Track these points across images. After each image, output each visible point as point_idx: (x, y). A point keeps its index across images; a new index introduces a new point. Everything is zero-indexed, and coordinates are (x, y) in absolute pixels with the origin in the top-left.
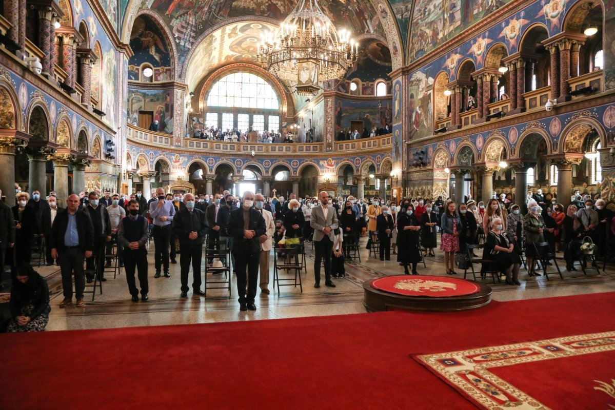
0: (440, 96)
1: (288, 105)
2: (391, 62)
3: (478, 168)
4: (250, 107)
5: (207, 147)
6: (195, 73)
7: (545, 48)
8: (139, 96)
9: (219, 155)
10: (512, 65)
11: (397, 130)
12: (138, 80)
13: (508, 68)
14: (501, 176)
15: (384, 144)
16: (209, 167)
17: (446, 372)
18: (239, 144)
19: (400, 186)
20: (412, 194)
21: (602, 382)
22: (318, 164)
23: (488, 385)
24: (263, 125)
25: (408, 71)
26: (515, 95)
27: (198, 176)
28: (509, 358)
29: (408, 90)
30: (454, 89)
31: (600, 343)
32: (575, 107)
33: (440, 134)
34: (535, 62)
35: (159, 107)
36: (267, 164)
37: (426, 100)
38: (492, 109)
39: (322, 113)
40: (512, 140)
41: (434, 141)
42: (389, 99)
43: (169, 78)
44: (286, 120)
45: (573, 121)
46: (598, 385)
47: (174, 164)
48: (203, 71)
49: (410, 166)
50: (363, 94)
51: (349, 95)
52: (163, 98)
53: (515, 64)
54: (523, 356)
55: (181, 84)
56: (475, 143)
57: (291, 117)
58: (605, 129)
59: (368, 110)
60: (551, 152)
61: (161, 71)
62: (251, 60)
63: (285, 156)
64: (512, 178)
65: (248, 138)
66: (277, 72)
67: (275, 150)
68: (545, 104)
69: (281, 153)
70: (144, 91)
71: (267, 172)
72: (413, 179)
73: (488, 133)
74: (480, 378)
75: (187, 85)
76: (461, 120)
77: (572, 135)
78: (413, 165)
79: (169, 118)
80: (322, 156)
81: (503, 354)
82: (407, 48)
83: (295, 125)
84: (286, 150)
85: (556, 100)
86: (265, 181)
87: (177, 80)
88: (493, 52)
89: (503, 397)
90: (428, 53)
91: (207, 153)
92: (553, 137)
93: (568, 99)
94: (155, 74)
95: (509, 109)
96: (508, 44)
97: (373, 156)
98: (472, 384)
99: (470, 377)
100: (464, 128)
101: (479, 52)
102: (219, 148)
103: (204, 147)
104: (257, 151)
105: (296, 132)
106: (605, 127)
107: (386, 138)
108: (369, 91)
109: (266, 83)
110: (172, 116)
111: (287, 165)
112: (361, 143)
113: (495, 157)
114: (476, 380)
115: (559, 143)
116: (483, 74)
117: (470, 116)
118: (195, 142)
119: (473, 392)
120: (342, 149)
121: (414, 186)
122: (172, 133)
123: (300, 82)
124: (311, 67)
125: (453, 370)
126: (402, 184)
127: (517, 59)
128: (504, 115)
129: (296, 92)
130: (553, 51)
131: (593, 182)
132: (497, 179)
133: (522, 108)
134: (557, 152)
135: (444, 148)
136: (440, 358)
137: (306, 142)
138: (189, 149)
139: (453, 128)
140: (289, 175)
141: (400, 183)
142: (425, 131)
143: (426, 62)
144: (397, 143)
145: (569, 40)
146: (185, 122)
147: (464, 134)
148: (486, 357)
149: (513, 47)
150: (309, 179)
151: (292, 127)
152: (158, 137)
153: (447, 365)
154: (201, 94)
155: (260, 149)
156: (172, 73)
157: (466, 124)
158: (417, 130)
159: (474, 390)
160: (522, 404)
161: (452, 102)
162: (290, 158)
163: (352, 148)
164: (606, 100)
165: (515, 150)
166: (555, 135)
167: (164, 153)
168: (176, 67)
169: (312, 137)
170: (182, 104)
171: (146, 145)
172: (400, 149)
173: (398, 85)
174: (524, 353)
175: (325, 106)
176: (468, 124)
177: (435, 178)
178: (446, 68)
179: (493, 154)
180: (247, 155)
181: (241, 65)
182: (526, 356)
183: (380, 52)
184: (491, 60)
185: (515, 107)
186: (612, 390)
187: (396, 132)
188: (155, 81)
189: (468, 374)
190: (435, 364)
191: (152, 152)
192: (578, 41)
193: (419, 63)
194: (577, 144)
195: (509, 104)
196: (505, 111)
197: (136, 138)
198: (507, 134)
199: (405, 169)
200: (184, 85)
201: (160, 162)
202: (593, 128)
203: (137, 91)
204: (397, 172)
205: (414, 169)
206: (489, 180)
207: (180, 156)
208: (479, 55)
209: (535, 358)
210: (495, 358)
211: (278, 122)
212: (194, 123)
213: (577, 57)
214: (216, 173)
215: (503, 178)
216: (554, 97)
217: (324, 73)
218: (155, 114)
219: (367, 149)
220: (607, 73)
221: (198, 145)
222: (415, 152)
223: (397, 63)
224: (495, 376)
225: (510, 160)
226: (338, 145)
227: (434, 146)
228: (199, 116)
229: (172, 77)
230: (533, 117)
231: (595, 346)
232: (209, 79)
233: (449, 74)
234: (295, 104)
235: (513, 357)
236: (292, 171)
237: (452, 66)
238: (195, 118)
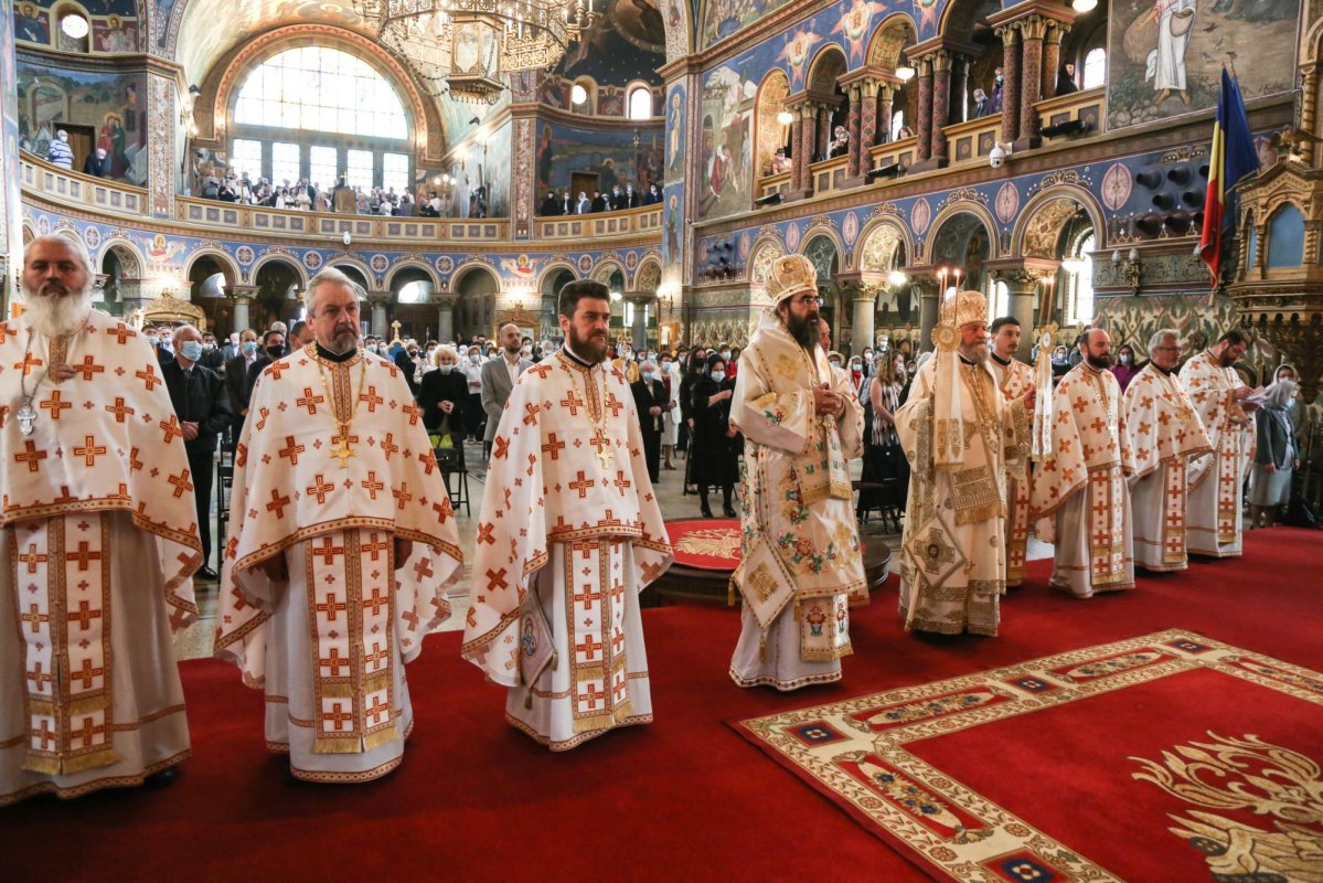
0: (768, 124)
1: (430, 130)
2: (664, 43)
3: (846, 283)
4: (341, 131)
5: (234, 221)
6: (201, 41)
7: (993, 30)
8: (55, 87)
9: (266, 241)
10: (924, 65)
11: (674, 197)
12: (48, 42)
13: (916, 70)
14: (889, 302)
15: (644, 226)
16: (241, 267)
17: (811, 761)
18: (313, 217)
19: (676, 319)
20: (703, 337)
21: (1145, 761)
22: (497, 266)
23: (910, 790)
24: (370, 174)
25: (701, 65)
26: (929, 129)
27: (216, 291)
28: (948, 713)
29: (700, 108)
30: (800, 110)
31: (1122, 666)
32: (1048, 162)
33: (766, 208)
34: (971, 62)
35: (110, 117)
36: (380, 263)
37: (738, 131)
38: (877, 159)
39: (507, 151)
40: (918, 225)
41: (753, 222)
42: (657, 128)
43: (132, 45)
44: (424, 164)
45: (1043, 191)
46: (1138, 767)
47: (153, 258)
48: (224, 35)
49: (701, 275)
50: (599, 112)
51: (569, 112)
52: (118, 95)
53: (930, 63)
54: (976, 707)
55: (164, 63)
56: (839, 230)
57: (435, 159)
58: (1105, 212)
59: (611, 150)
60: (997, 255)
61: (110, 27)
62: (340, 19)
63: (422, 246)
64: (912, 308)
65: (333, 202)
66: (402, 42)
67: (398, 233)
68: (988, 152)
69: (411, 240)
70: (67, 73)
71: (380, 282)
72: (705, 305)
73: (869, 210)
74: (891, 773)
75: (181, 68)
76: (812, 178)
77: (1039, 220)
78: (708, 274)
79: (135, 145)
80: (507, 248)
81: (932, 705)
82: (701, 12)
83: (446, 177)
84: (424, 234)
85: (1010, 144)
86: (374, 303)
87: (153, 52)
88: (886, 32)
89: (947, 819)
90: (745, 27)
91: (234, 234)
92: (1001, 224)
93: (1035, 144)
94: (96, 32)
95: (914, 161)
96: (918, 17)
97: (620, 253)
98: (875, 788)
99: (869, 769)
100: (818, 196)
101: (856, 32)
102: (266, 224)
103: (226, 220)
104: (355, 234)
105: (446, 193)
106: (1106, 209)
107: (649, 214)
108: (613, 107)
109: (378, 75)
110: (143, 142)
111: (426, 267)
112: (593, 222)
113: (881, 262)
114: (883, 778)
115: (1013, 235)
116: (863, 80)
117: (831, 171)
118: (204, 208)
119: (880, 809)
120: (552, 234)
121: (708, 319)
122: (144, 184)
123: (455, 68)
124: (483, 34)
125: (827, 752)
126: (682, 315)
127: (936, 52)
128: (904, 171)
129: (447, 93)
130: (1008, 39)
131: (1070, 321)
132: (880, 308)
133: (941, 157)
134: (1009, 255)
135: (773, 238)
136: (796, 725)
137: (471, 216)
138: (190, 223)
139: (795, 196)
140: (432, 293)
141: (677, 313)
142: (735, 201)
143: (742, 47)
144: (672, 225)
145: (1042, 17)
146: (178, 159)
147: (819, 208)
148: (895, 716)
149: (929, 25)
150: (476, 301)
151: (437, 181)
152: (108, 190)
153: (812, 742)
154: (219, 92)
155: (364, 228)
156: (142, 34)
157: (823, 187)
158: (716, 198)
159: (881, 805)
160: (992, 833)
161: (794, 137)
162: (432, 251)
163: (574, 232)
164: (1110, 151)
165: (923, 247)
166: (1006, 219)
167: (125, 231)
168: (151, 19)
169: (483, 205)
170: (169, 113)
171: (78, 211)
172: (680, 238)
173: (677, 95)
174: (977, 700)
175: (513, 136)
176: (827, 188)
177: (753, 302)
178: (784, 63)
179: (877, 255)
180: (333, 242)
181: (318, 30)
182: (981, 706)
183: (639, 20)
184: (883, 50)
185: (927, 155)
186: (1167, 778)
187: (672, 201)
188: (95, 49)
189: (862, 763)
190: (785, 741)
191: (93, 228)
192: (1059, 21)
193: (725, 47)
194: (1046, 241)
195: (914, 149)
196: (906, 163)
197: (48, 191)
198: (909, 213)
199: (690, 283)
200: (173, 66)
201: (115, 252)
202: (1080, 207)
203: (47, 73)
204: (671, 288)
205: (708, 283)
206: (867, 311)
207: (168, 240)
208: (855, 38)
209: (1002, 712)
210: (917, 717)
211: (406, 168)
212: (201, 161)
213: (1055, 54)
214: (258, 283)
215: (894, 308)
216: (1006, 138)
217: (513, 52)
218: (97, 132)
219: (606, 236)
220: (1113, 95)
221: (213, 215)
222: (712, 245)
223: (677, 45)
224: (923, 764)
225: (912, 269)
226: (543, 225)
227: (752, 234)
228: (214, 146)
229: (140, 42)
230: (964, 178)
231: (1115, 673)
232: (238, 57)
233: (791, 77)
234: (446, 129)
235: (954, 712)
236: (437, 281)
237: (798, 59)
238: (203, 151)
